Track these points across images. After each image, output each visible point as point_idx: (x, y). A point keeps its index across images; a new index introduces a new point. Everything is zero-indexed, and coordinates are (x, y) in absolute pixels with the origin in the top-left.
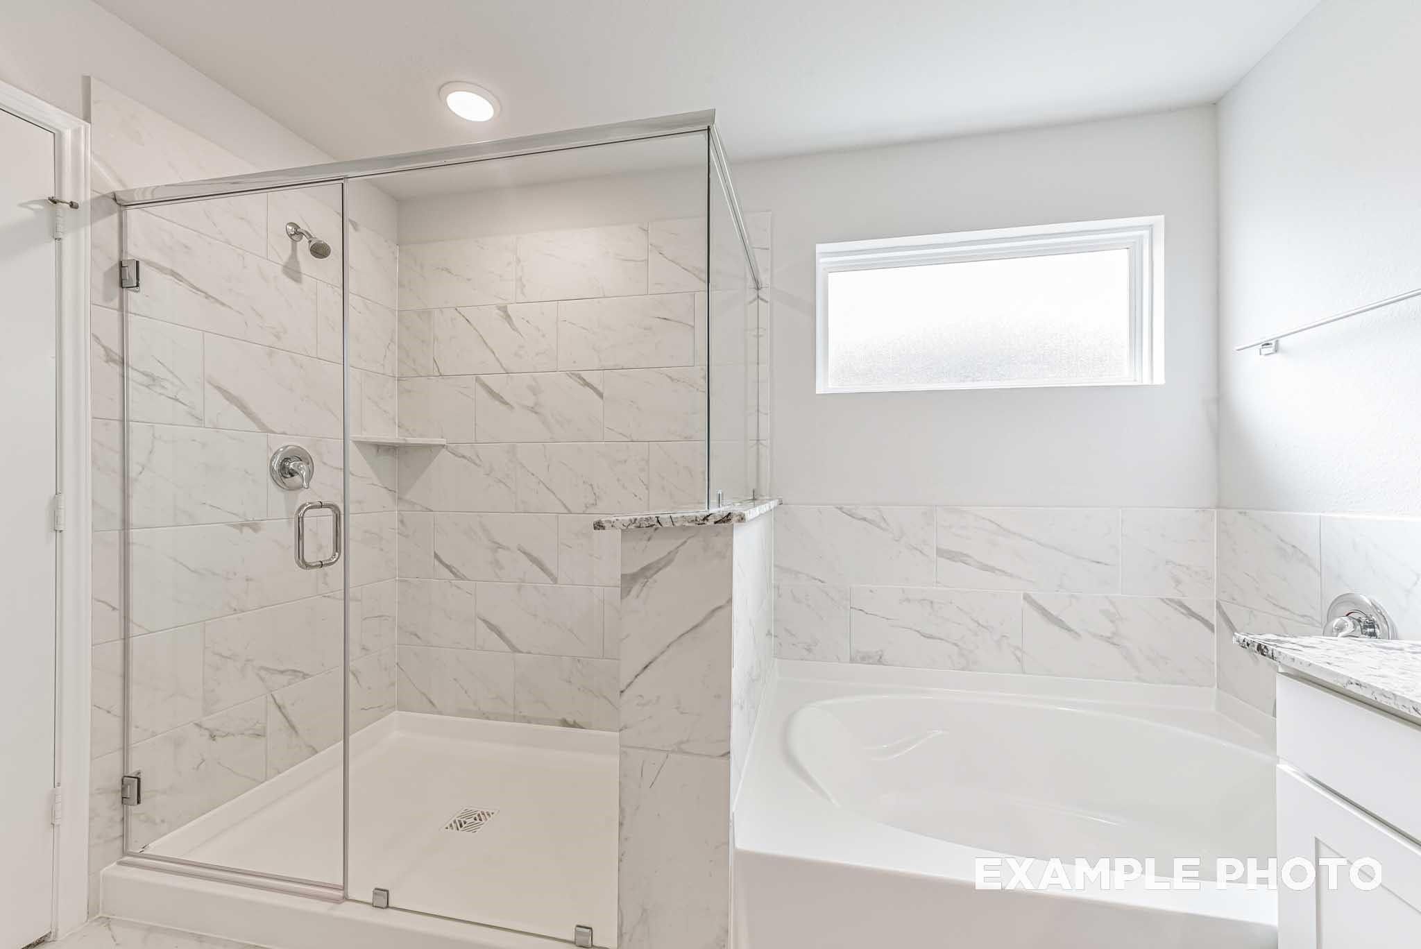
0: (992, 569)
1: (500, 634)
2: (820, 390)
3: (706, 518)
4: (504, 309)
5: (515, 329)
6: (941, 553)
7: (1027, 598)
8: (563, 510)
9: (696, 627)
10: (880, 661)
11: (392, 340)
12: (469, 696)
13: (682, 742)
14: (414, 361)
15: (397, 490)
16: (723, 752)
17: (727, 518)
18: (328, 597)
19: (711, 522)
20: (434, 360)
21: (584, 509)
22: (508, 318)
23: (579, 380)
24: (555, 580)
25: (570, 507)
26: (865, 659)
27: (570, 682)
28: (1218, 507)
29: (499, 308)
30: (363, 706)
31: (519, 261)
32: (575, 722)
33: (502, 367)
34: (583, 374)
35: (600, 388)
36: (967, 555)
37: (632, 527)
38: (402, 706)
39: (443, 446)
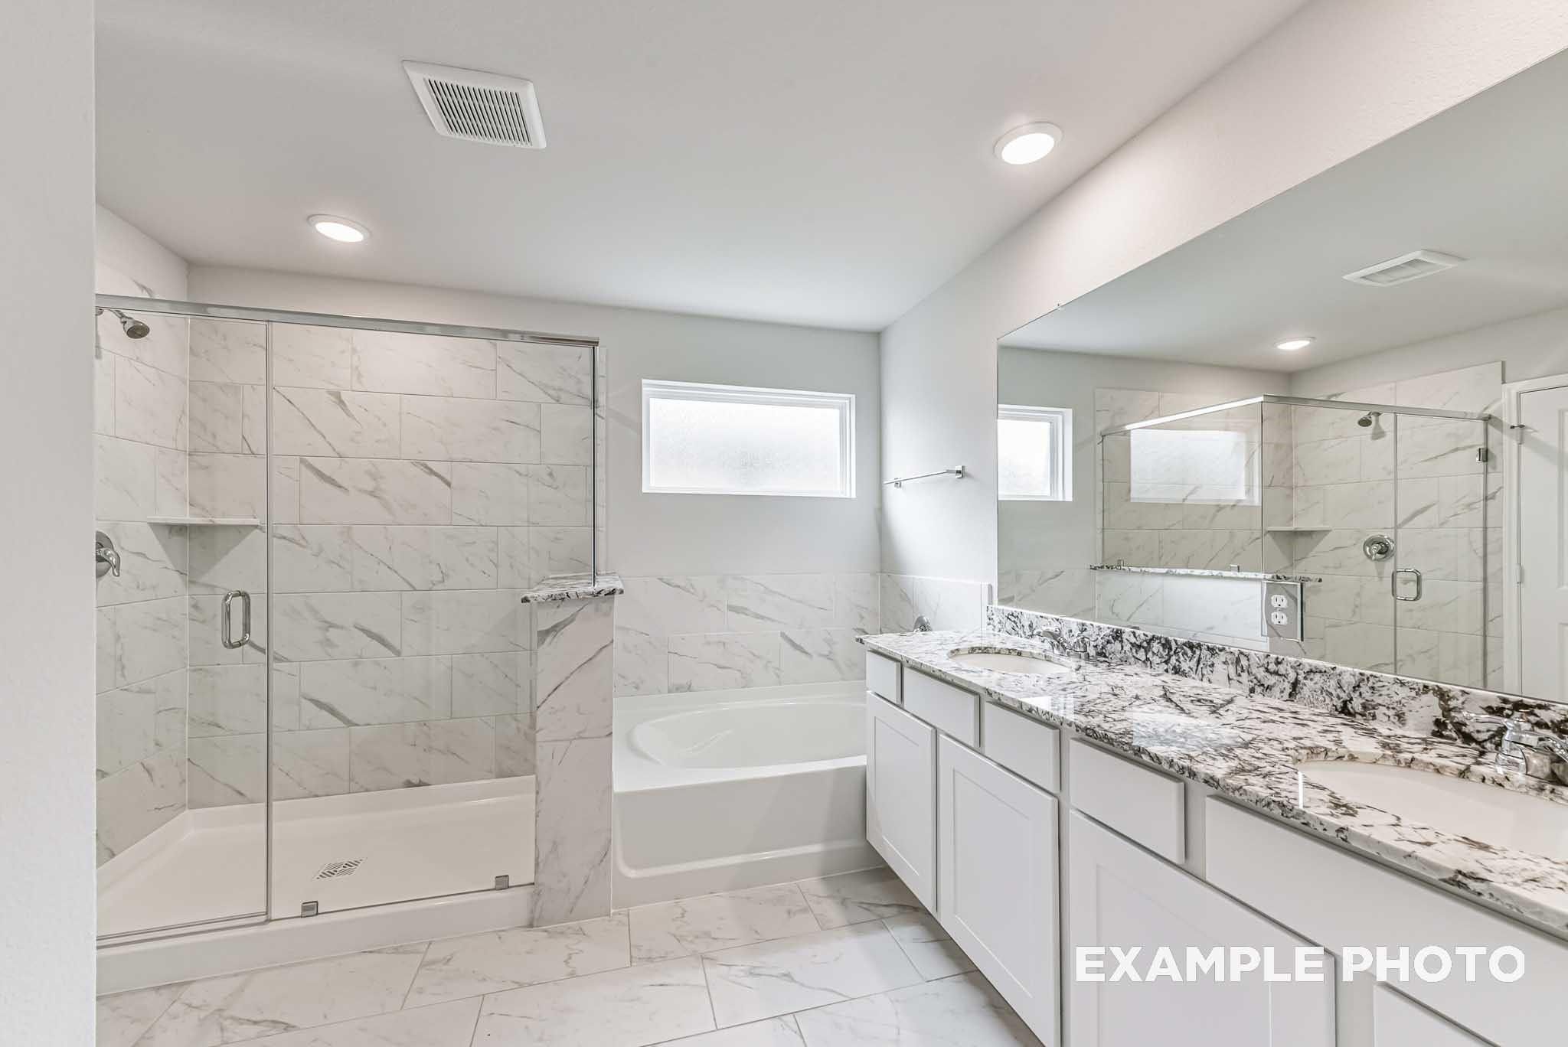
0: (762, 618)
1: (332, 711)
2: (644, 490)
3: (599, 593)
4: (337, 396)
5: (349, 414)
6: (731, 608)
7: (783, 635)
8: (408, 587)
9: (591, 659)
10: (689, 688)
11: (183, 412)
12: (291, 778)
13: (580, 732)
14: (214, 436)
15: (188, 573)
16: (607, 733)
17: (613, 592)
18: (125, 690)
19: (603, 594)
20: (243, 437)
21: (431, 585)
22: (341, 402)
23: (425, 469)
24: (398, 653)
25: (414, 584)
26: (678, 689)
27: (415, 745)
28: (881, 572)
29: (330, 393)
30: (156, 806)
31: (354, 351)
32: (420, 781)
33: (334, 450)
34: (429, 464)
35: (448, 478)
36: (746, 609)
37: (550, 600)
38: (193, 804)
39: (256, 527)
